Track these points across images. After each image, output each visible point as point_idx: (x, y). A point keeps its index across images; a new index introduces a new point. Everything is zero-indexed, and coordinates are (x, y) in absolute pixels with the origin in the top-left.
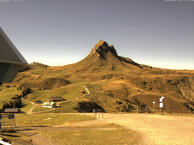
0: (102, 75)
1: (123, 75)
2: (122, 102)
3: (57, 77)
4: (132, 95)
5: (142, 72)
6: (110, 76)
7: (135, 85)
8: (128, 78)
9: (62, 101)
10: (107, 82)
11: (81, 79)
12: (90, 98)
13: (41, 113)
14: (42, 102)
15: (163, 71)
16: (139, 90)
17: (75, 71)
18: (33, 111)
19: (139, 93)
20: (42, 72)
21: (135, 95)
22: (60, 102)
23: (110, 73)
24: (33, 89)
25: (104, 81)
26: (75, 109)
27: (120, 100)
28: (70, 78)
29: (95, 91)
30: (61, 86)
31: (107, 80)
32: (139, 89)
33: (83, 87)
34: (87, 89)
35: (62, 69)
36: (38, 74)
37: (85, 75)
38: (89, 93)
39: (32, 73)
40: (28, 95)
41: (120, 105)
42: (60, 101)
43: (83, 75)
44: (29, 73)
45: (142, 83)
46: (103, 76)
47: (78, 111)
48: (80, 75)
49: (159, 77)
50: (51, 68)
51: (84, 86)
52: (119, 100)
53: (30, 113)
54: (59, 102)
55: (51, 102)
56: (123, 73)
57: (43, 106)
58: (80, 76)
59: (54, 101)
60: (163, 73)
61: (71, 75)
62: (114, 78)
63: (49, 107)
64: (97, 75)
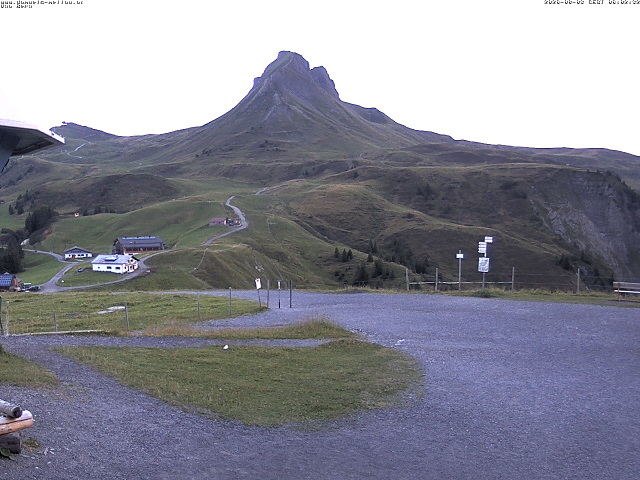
0: (290, 164)
1: (356, 163)
2: (354, 252)
3: (140, 171)
4: (388, 232)
5: (421, 156)
6: (316, 170)
7: (396, 197)
8: (375, 175)
9: (156, 249)
10: (305, 187)
11: (219, 178)
12: (249, 239)
13: (87, 290)
14: (90, 255)
15: (490, 151)
16: (410, 216)
17: (200, 152)
18: (59, 284)
19: (411, 225)
20: (91, 154)
21: (397, 230)
22: (148, 255)
23: (317, 156)
24: (61, 211)
25: (295, 183)
26: (200, 278)
27: (347, 249)
28: (185, 175)
29: (265, 218)
30: (152, 200)
31: (305, 182)
32: (410, 211)
33: (228, 204)
34: (237, 211)
35: (155, 144)
36: (79, 161)
37: (234, 163)
38: (244, 224)
39: (57, 159)
40: (46, 232)
41: (346, 265)
42: (150, 249)
43: (226, 164)
44: (47, 158)
45: (420, 193)
46: (291, 167)
47: (211, 283)
48: (215, 165)
49: (476, 173)
50: (121, 141)
51: (228, 201)
52: (343, 248)
53: (52, 291)
54: (149, 253)
55: (120, 252)
56: (359, 159)
57: (95, 268)
58: (215, 169)
59: (129, 250)
60: (491, 159)
61: (187, 163)
62: (328, 174)
63: (113, 270)
64: (274, 163)
